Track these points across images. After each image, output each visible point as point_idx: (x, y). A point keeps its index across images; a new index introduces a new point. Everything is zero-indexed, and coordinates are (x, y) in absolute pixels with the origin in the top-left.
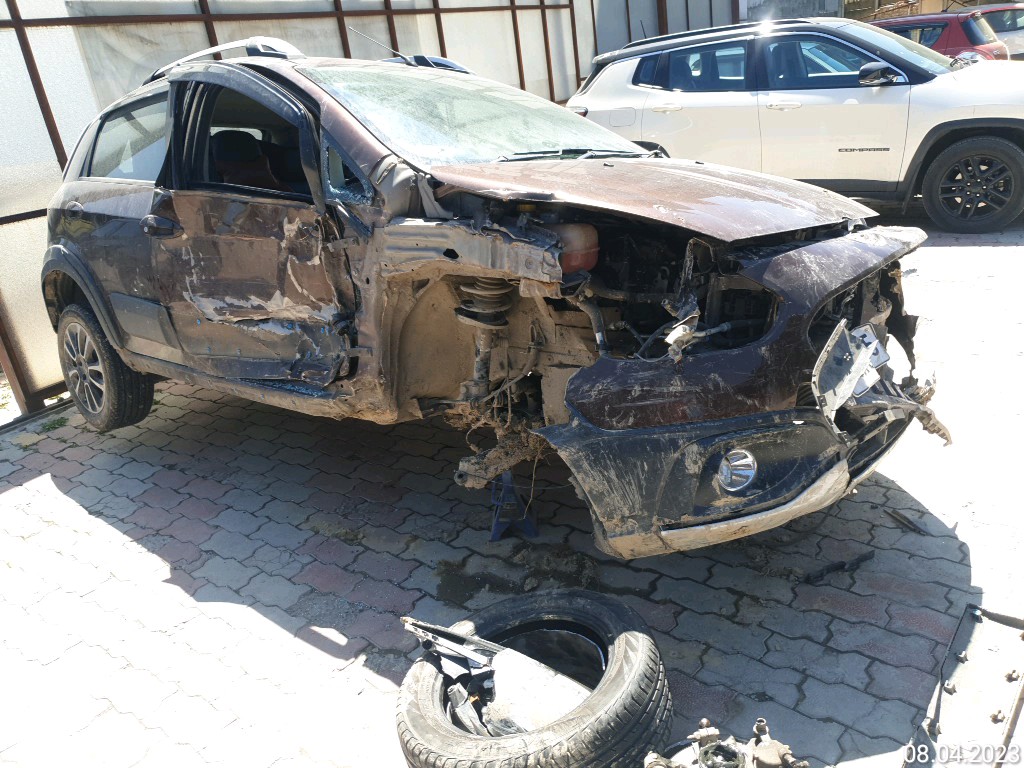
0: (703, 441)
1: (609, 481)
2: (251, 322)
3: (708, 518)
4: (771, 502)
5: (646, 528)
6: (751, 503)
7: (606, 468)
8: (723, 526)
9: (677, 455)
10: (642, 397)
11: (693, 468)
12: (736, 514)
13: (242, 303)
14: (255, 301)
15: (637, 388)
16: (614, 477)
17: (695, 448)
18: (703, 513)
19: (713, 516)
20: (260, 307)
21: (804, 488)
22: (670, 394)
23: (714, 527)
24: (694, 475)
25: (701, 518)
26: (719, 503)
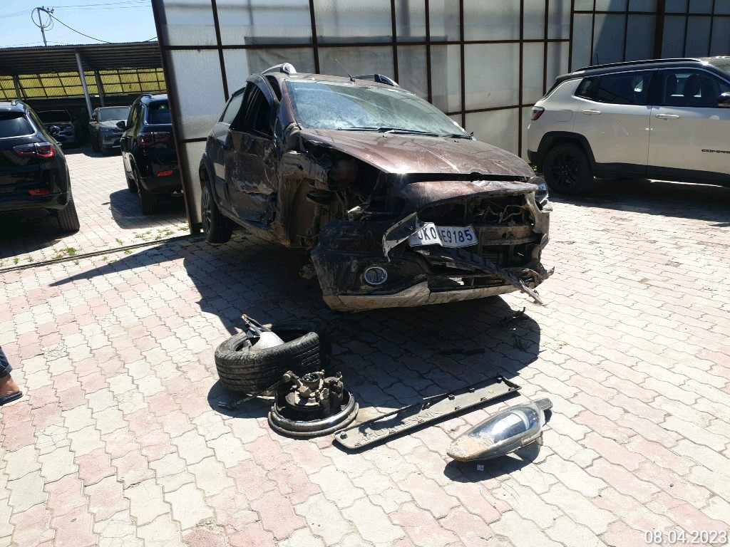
0: (359, 259)
1: (325, 271)
2: (252, 194)
3: (357, 293)
4: (386, 292)
5: (335, 294)
6: (377, 290)
7: (324, 265)
8: (362, 297)
9: (349, 263)
10: (342, 237)
11: (353, 270)
12: (369, 294)
13: (250, 185)
14: (255, 185)
15: (342, 233)
16: (326, 269)
17: (356, 261)
18: (355, 289)
19: (360, 292)
20: (256, 188)
21: (403, 290)
22: (352, 237)
23: (358, 297)
24: (354, 273)
25: (355, 293)
26: (363, 287)
